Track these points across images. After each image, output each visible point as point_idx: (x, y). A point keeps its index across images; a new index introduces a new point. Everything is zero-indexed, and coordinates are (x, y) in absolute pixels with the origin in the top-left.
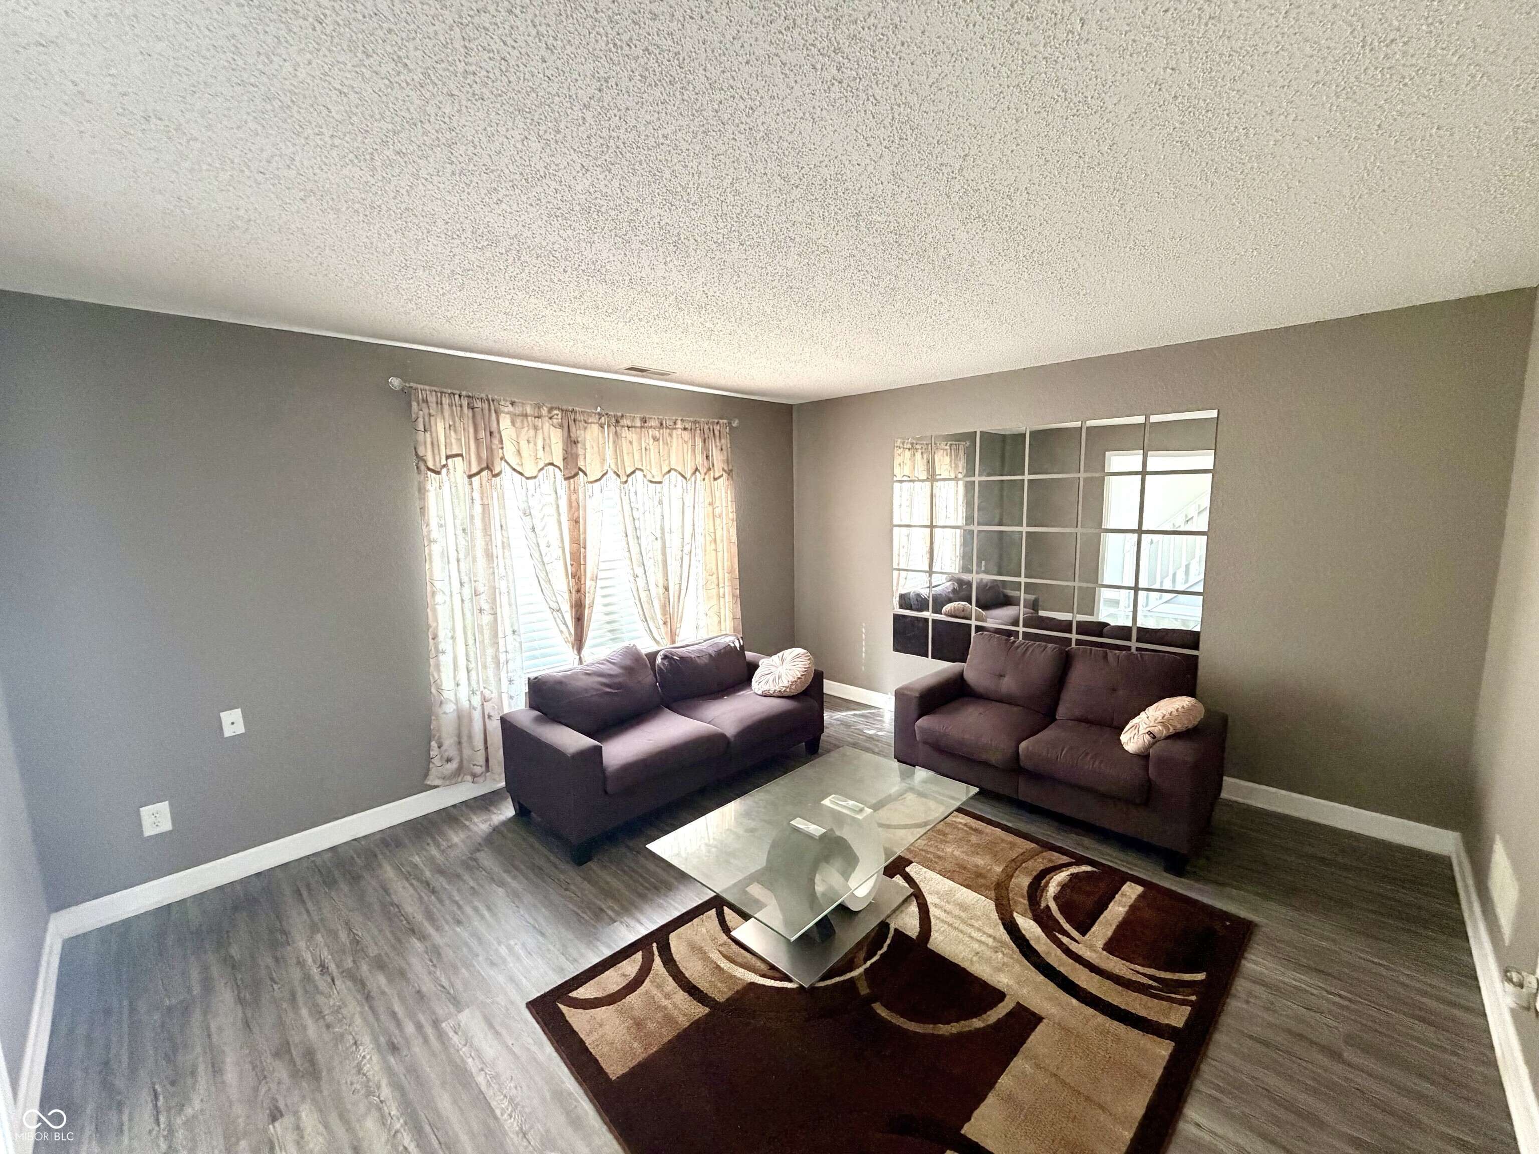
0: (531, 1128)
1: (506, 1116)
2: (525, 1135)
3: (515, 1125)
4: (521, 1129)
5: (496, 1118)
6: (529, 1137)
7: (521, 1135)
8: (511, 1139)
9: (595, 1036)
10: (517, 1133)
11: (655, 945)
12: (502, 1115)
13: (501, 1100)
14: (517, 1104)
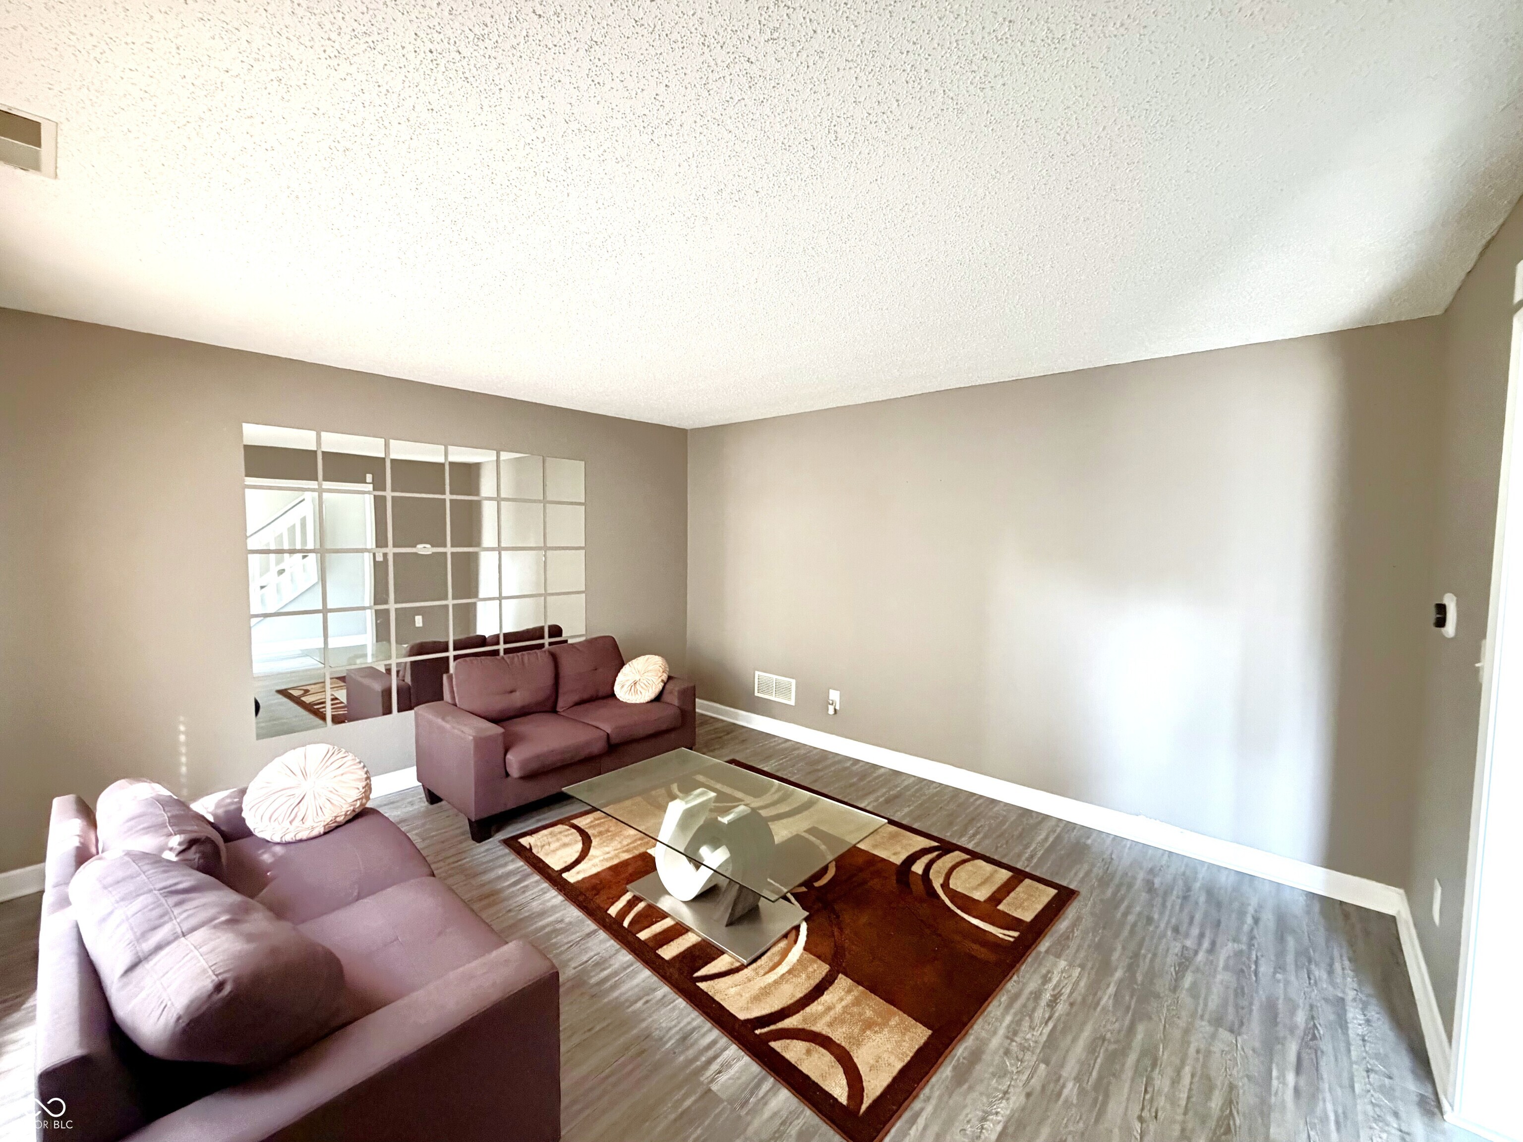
0: (996, 1089)
1: (999, 1118)
2: (1006, 1093)
3: (1002, 1105)
4: (1002, 1098)
5: (1005, 1128)
6: (1004, 1088)
7: (1007, 1096)
8: (1014, 1103)
9: (892, 1059)
10: (1008, 1099)
11: (758, 1032)
12: (999, 1122)
13: (987, 1130)
14: (984, 1111)
